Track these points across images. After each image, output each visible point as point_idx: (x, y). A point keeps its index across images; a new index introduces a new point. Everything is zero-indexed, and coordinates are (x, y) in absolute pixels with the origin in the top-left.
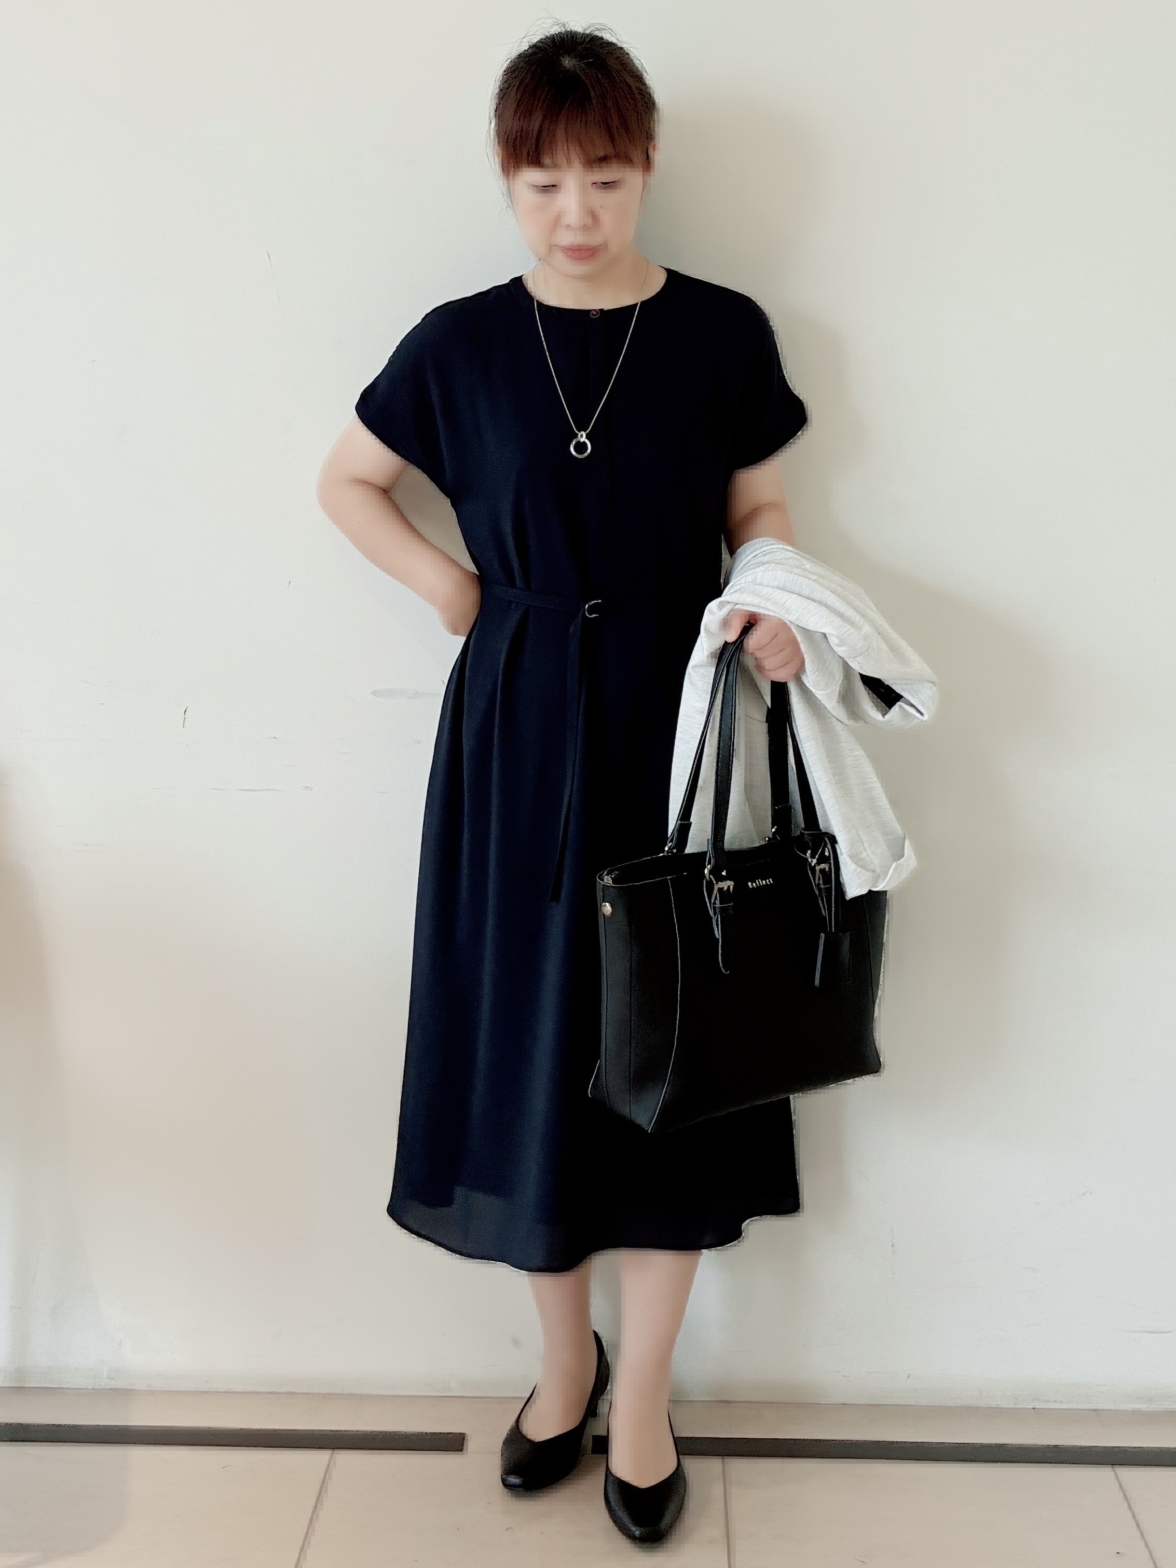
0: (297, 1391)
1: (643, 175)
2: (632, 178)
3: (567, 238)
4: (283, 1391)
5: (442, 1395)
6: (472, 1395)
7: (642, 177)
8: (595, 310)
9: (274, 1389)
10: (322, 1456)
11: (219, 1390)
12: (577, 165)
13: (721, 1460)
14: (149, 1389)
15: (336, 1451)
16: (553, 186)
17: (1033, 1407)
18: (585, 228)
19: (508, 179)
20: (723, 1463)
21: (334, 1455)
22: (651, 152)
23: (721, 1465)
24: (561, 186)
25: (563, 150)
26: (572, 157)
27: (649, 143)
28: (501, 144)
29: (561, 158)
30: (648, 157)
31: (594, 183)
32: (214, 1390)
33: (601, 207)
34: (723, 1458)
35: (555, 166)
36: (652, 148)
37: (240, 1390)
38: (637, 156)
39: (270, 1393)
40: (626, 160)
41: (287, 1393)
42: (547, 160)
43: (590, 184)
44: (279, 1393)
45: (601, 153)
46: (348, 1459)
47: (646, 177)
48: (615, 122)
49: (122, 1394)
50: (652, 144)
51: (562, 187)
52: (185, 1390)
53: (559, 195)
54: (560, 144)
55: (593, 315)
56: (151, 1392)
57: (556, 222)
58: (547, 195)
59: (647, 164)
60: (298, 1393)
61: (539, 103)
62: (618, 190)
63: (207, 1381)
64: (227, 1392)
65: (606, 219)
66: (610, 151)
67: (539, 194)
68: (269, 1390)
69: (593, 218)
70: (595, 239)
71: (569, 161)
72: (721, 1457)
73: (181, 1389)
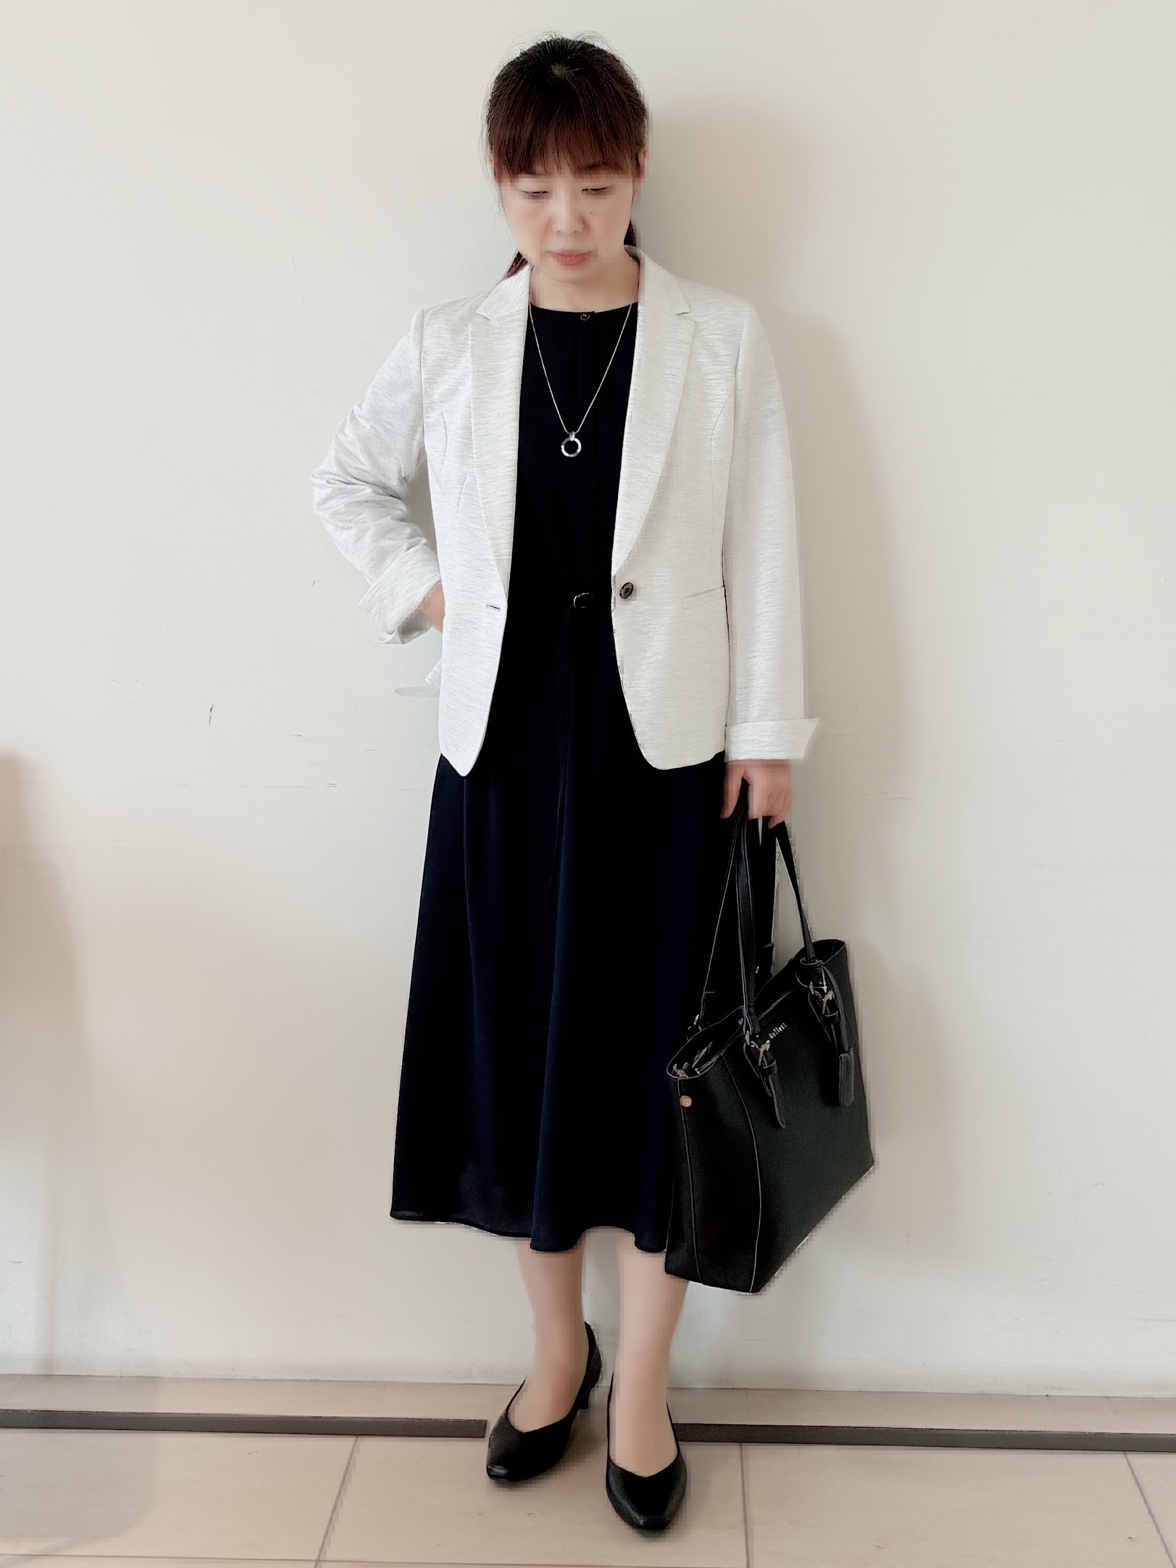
0: (321, 1379)
1: (633, 182)
2: (623, 185)
3: (558, 244)
4: (308, 1379)
5: (465, 1382)
6: (493, 1383)
7: (632, 183)
8: (585, 313)
9: (298, 1377)
10: (346, 1443)
11: (245, 1378)
12: (567, 170)
13: (739, 1447)
14: (175, 1376)
15: (360, 1438)
16: (545, 192)
17: (1046, 1394)
18: (575, 234)
19: (500, 186)
20: (741, 1450)
21: (358, 1442)
22: (641, 159)
23: (739, 1451)
24: (552, 192)
25: (554, 156)
26: (562, 164)
27: (640, 150)
28: (493, 150)
29: (553, 167)
30: (638, 165)
31: (584, 190)
32: (239, 1378)
33: (591, 213)
34: (741, 1445)
35: (547, 173)
36: (642, 154)
37: (266, 1378)
38: (628, 164)
39: (294, 1380)
40: (615, 167)
41: (311, 1381)
42: (539, 168)
43: (580, 192)
44: (305, 1381)
45: (591, 161)
46: (371, 1446)
47: (636, 183)
48: (604, 128)
49: (149, 1381)
50: (643, 151)
51: (554, 194)
52: (210, 1377)
53: (550, 201)
54: (550, 151)
55: (583, 318)
56: (178, 1380)
57: (547, 227)
58: (539, 200)
59: (638, 170)
60: (322, 1381)
61: (530, 110)
62: (608, 196)
63: (233, 1369)
64: (252, 1380)
65: (596, 224)
66: (599, 159)
67: (531, 200)
68: (293, 1378)
69: (584, 224)
70: (585, 246)
71: (559, 168)
72: (738, 1444)
73: (207, 1377)
